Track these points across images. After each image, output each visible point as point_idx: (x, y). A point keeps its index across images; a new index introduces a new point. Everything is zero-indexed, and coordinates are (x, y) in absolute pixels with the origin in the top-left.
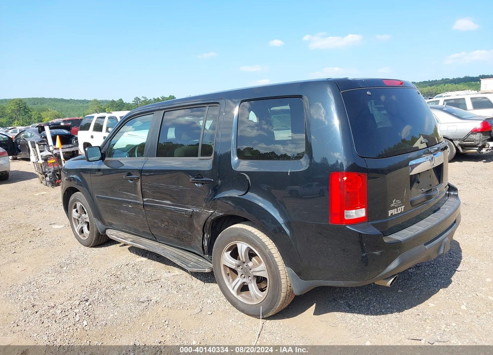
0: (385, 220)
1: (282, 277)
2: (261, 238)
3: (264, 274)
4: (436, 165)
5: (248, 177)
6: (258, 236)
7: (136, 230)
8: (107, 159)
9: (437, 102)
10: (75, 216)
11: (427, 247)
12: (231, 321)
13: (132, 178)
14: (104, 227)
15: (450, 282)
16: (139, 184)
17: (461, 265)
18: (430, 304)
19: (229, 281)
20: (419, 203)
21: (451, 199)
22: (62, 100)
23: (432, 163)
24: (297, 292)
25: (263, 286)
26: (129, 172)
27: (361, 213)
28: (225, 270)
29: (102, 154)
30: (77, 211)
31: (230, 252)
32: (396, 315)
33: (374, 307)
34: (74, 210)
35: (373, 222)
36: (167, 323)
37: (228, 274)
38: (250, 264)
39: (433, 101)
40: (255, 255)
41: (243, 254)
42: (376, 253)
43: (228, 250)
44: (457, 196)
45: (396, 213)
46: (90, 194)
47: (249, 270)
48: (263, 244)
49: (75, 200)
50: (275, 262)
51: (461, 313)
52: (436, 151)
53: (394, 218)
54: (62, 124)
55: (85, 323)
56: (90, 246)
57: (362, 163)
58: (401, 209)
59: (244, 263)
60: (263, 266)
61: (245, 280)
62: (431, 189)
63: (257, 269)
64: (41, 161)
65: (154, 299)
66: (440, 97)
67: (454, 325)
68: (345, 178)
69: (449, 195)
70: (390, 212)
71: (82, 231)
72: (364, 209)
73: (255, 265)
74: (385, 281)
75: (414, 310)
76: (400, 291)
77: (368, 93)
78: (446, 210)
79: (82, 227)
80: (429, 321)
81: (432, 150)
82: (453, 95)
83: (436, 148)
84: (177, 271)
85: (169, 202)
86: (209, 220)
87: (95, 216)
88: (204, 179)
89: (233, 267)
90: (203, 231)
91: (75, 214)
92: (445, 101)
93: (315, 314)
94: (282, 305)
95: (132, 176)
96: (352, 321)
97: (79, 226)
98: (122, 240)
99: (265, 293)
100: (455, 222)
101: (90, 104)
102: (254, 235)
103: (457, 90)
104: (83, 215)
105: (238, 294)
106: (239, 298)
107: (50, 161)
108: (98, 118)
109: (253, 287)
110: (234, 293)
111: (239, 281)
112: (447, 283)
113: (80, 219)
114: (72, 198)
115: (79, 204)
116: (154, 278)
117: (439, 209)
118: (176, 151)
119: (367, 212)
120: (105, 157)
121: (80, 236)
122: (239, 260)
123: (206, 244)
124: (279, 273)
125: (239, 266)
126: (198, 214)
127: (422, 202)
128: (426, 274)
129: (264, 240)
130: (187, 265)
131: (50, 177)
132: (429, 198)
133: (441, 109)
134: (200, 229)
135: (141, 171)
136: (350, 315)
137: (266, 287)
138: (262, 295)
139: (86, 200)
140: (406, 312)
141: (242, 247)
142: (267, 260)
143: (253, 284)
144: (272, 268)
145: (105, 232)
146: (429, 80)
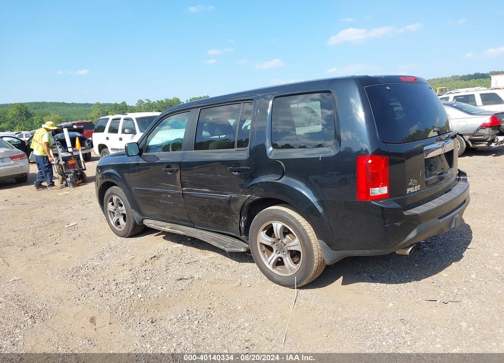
0: (404, 197)
1: (314, 249)
2: (295, 216)
3: (298, 248)
4: (447, 151)
5: (282, 164)
6: (292, 215)
7: (173, 218)
8: (144, 154)
9: (447, 98)
10: (111, 209)
11: (440, 221)
12: (268, 291)
13: (172, 170)
14: (141, 217)
15: (462, 257)
16: (178, 174)
17: (471, 243)
18: (444, 274)
19: (265, 257)
20: (433, 184)
21: (461, 183)
22: (64, 104)
23: (444, 149)
24: (328, 262)
25: (296, 259)
26: (168, 165)
27: (384, 190)
28: (261, 248)
29: (140, 149)
30: (113, 204)
31: (266, 231)
32: (414, 283)
33: (394, 278)
34: (110, 204)
35: (394, 199)
36: (212, 294)
37: (264, 251)
38: (285, 241)
39: (443, 98)
40: (289, 232)
41: (278, 232)
42: (398, 224)
43: (264, 230)
44: (466, 180)
45: (413, 191)
46: (128, 187)
47: (283, 246)
48: (297, 222)
49: (112, 194)
50: (308, 237)
51: (471, 281)
52: (447, 138)
53: (411, 195)
54: (75, 127)
55: (140, 296)
56: (127, 236)
57: (384, 148)
58: (418, 188)
59: (279, 240)
60: (297, 241)
61: (280, 255)
62: (443, 173)
63: (291, 244)
64: (62, 163)
65: (196, 277)
66: (450, 93)
67: (465, 289)
68: (370, 161)
69: (459, 180)
70: (408, 190)
71: (118, 223)
72: (386, 187)
73: (289, 242)
74: (404, 250)
75: (429, 279)
76: (416, 265)
77: (387, 88)
78: (457, 190)
79: (118, 219)
80: (443, 287)
81: (443, 137)
82: (463, 92)
83: (447, 136)
84: (212, 254)
85: (207, 190)
86: (247, 204)
87: (133, 207)
88: (241, 168)
89: (269, 244)
90: (241, 214)
91: (110, 207)
92: (455, 97)
93: (342, 284)
94: (314, 274)
95: (172, 168)
96: (375, 289)
97: (115, 219)
98: (160, 227)
99: (299, 265)
100: (464, 202)
101: (92, 108)
102: (288, 214)
103: (468, 87)
104: (120, 208)
105: (273, 268)
106: (275, 271)
107: (70, 162)
108: (113, 120)
109: (287, 260)
110: (270, 267)
111: (274, 256)
112: (459, 257)
113: (115, 212)
114: (108, 192)
115: (115, 198)
116: (192, 260)
117: (450, 190)
118: (211, 145)
119: (389, 190)
120: (142, 152)
121: (116, 228)
122: (274, 237)
123: (243, 226)
124: (312, 246)
125: (274, 243)
126: (235, 200)
127: (435, 183)
128: (439, 251)
129: (297, 219)
130: (224, 246)
131: (71, 178)
132: (441, 179)
133: (451, 105)
134: (238, 213)
135: (180, 164)
136: (373, 284)
137: (300, 260)
138: (296, 268)
139: (123, 193)
140: (423, 281)
141: (278, 226)
142: (301, 235)
143: (287, 258)
144: (306, 242)
145: (142, 221)
146: (438, 78)
